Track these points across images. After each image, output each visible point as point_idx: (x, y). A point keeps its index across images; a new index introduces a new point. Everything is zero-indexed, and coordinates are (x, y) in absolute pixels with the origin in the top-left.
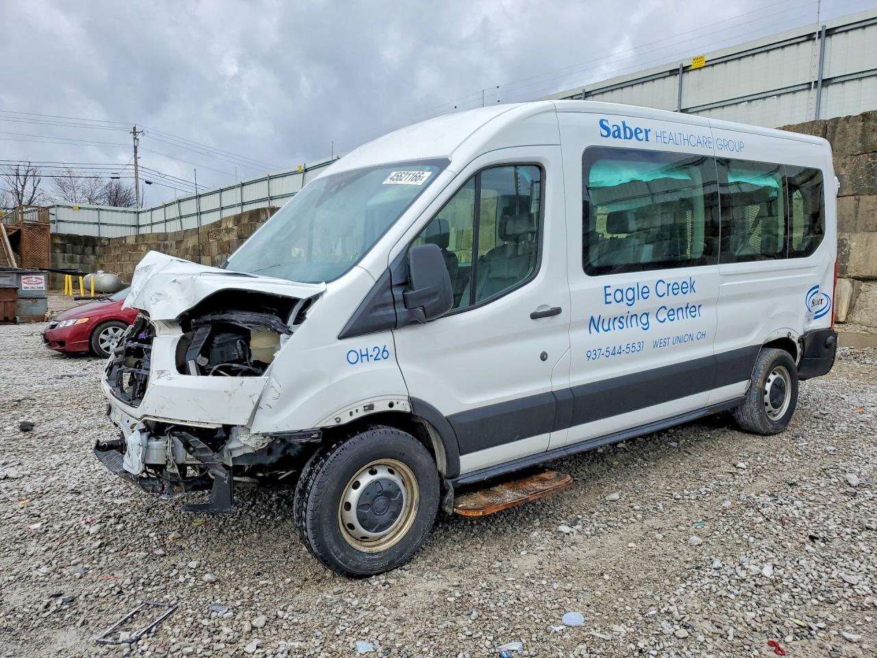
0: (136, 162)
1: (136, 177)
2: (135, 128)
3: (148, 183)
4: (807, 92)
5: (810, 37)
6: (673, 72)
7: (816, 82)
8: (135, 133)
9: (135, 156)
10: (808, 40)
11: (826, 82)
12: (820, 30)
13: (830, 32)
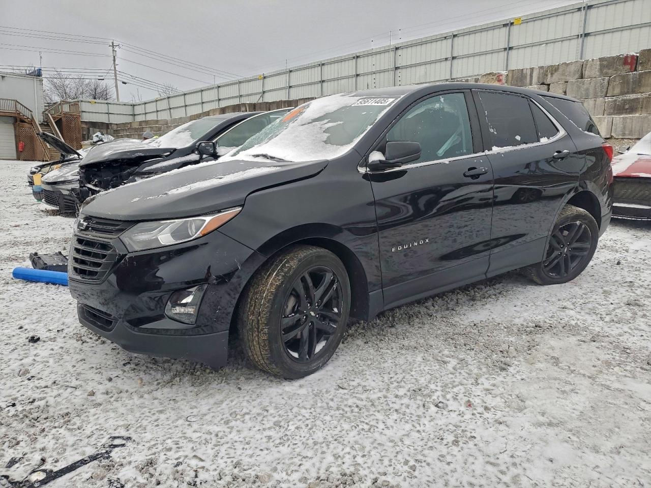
0: (115, 68)
1: (116, 79)
2: (113, 43)
3: (124, 83)
4: (576, 40)
5: (579, 9)
6: (505, 25)
7: (581, 35)
8: (113, 46)
9: (114, 63)
10: (578, 11)
11: (587, 35)
12: (585, 6)
13: (590, 7)
